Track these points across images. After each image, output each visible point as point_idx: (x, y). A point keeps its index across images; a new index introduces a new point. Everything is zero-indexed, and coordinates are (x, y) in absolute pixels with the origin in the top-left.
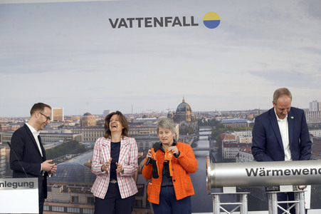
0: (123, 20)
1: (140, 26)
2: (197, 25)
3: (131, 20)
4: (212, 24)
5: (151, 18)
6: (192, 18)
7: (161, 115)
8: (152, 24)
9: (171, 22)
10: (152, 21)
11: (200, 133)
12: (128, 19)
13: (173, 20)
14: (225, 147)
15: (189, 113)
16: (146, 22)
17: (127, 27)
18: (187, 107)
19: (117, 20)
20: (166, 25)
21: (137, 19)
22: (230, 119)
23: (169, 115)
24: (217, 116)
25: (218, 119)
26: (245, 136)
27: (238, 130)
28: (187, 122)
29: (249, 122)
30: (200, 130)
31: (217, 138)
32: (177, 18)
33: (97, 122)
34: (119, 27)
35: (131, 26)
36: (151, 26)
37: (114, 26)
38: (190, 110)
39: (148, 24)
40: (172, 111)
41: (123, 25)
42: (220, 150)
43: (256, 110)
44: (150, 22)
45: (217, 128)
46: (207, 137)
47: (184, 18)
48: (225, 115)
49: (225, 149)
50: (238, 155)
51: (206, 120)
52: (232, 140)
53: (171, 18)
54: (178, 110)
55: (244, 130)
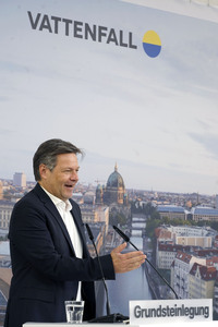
0: (46, 17)
1: (67, 34)
2: (135, 47)
3: (57, 19)
4: (152, 50)
5: (81, 24)
6: (131, 34)
7: (88, 189)
8: (83, 33)
9: (105, 35)
10: (83, 27)
11: (134, 225)
12: (53, 18)
13: (108, 33)
14: (160, 250)
15: (121, 190)
16: (76, 29)
17: (51, 31)
18: (120, 180)
19: (39, 15)
20: (100, 40)
21: (64, 20)
22: (167, 206)
23: (98, 191)
24: (152, 199)
25: (154, 203)
26: (182, 235)
27: (175, 224)
28: (119, 205)
29: (187, 212)
30: (134, 219)
31: (151, 234)
32: (112, 31)
33: (6, 193)
34: (41, 29)
35: (56, 32)
36: (81, 37)
37: (34, 27)
38: (123, 186)
39: (78, 33)
40: (102, 184)
41: (46, 27)
42: (154, 255)
43: (194, 194)
44: (80, 30)
45: (153, 218)
46: (140, 232)
47: (121, 32)
48: (161, 198)
49: (160, 254)
50: (173, 265)
51: (141, 204)
52: (168, 240)
53: (106, 29)
54: (108, 185)
55: (181, 224)
